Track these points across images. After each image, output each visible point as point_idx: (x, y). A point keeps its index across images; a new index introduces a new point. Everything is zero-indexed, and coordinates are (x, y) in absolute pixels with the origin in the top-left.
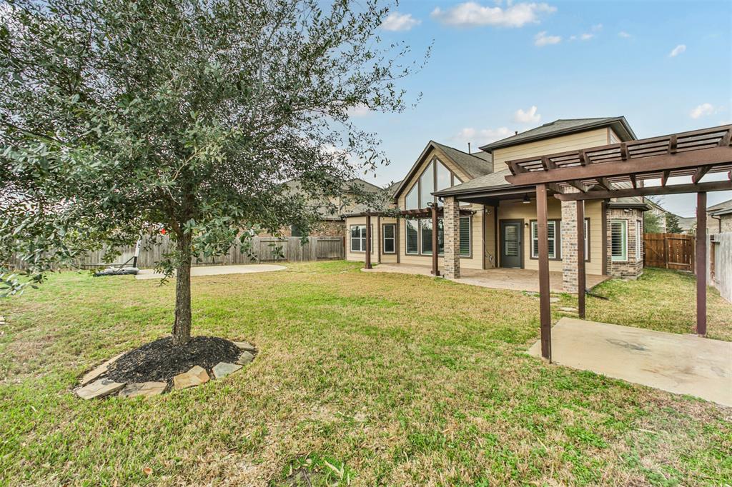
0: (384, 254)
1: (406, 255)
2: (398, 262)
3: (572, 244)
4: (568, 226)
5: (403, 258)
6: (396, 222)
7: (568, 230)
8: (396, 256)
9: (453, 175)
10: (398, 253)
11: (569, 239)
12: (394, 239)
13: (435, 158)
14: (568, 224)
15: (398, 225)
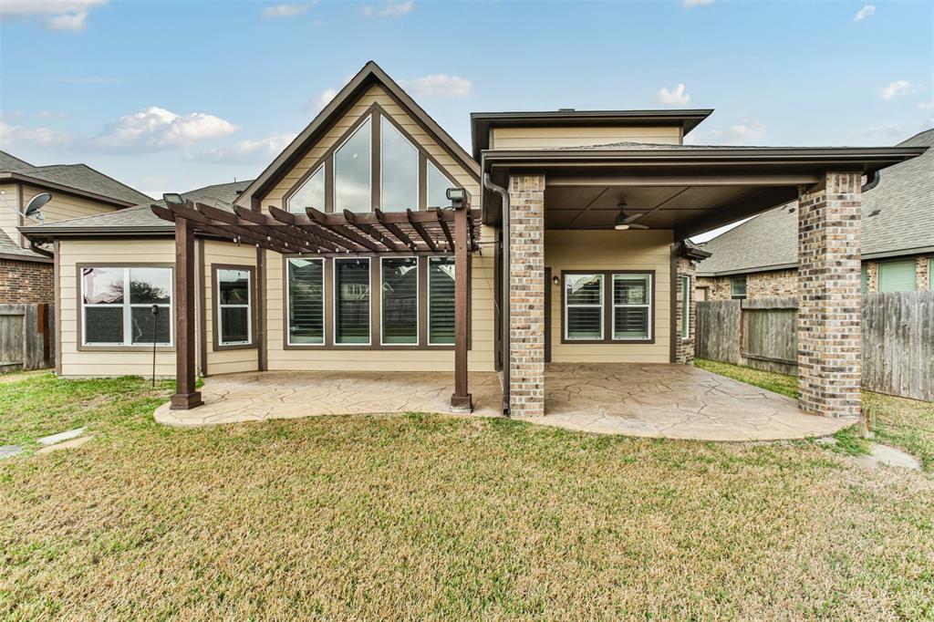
0: (216, 348)
1: (286, 348)
2: (262, 366)
3: (845, 310)
4: (840, 269)
5: (278, 358)
6: (255, 263)
7: (839, 277)
8: (256, 352)
9: (424, 156)
10: (260, 345)
11: (839, 299)
12: (249, 306)
13: (376, 110)
14: (839, 264)
15: (259, 271)
